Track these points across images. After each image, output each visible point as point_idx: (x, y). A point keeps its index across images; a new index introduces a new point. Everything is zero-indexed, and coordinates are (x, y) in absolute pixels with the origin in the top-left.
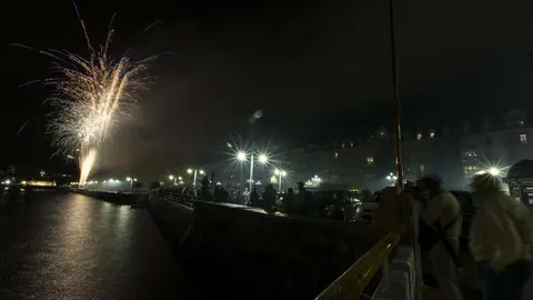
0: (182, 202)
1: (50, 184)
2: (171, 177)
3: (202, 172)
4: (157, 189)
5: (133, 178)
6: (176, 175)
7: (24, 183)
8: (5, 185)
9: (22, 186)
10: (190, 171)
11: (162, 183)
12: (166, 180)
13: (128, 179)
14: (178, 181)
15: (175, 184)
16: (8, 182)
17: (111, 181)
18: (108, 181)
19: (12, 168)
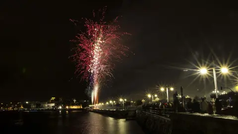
1: (79, 107)
2: (149, 96)
3: (172, 89)
4: (141, 106)
5: (123, 99)
6: (153, 94)
7: (67, 107)
8: (59, 110)
9: (67, 110)
10: (162, 89)
11: (143, 101)
12: (146, 98)
13: (121, 100)
14: (155, 98)
15: (153, 100)
16: (60, 107)
17: (111, 102)
18: (109, 102)
19: (61, 99)
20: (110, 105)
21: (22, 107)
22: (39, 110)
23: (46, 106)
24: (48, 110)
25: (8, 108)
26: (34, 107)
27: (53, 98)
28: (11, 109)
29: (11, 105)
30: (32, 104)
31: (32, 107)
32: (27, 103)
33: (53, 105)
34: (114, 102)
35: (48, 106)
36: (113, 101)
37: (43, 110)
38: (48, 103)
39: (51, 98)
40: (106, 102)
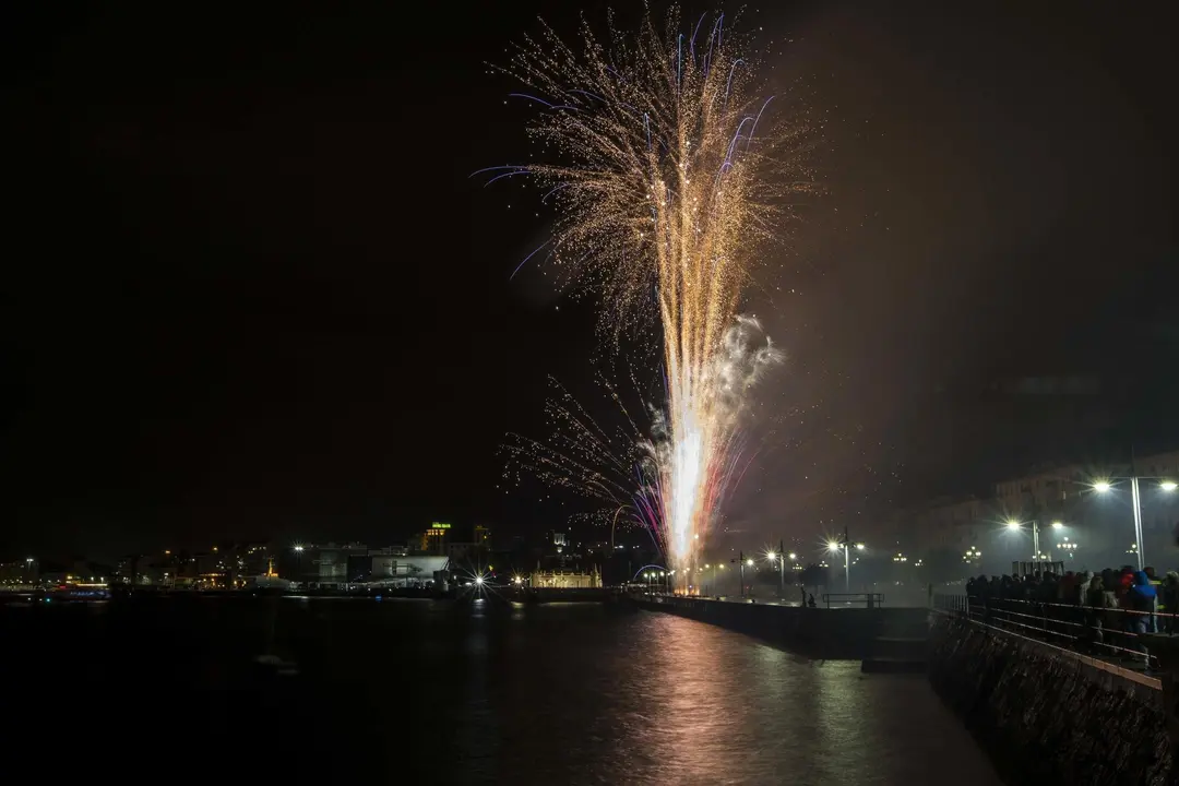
0: (1086, 644)
1: (584, 582)
2: (1013, 529)
4: (958, 584)
6: (1036, 514)
7: (518, 580)
8: (475, 593)
9: (515, 594)
10: (1102, 487)
11: (973, 554)
13: (833, 546)
14: (1047, 543)
15: (1040, 556)
16: (480, 581)
17: (771, 556)
18: (760, 559)
19: (483, 533)
20: (768, 575)
21: (272, 574)
22: (363, 591)
23: (402, 570)
24: (412, 591)
25: (196, 574)
26: (334, 573)
27: (440, 527)
28: (211, 581)
29: (218, 556)
30: (326, 560)
31: (323, 573)
32: (299, 548)
34: (793, 556)
35: (414, 571)
37: (382, 591)
38: (412, 554)
39: (432, 528)
40: (742, 558)
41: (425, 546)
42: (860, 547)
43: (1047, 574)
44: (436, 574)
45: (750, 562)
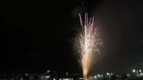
2: (134, 71)
11: (128, 75)
13: (108, 74)
15: (138, 75)
17: (99, 75)
19: (55, 72)
20: (98, 78)
21: (22, 79)
23: (42, 78)
25: (10, 79)
26: (32, 78)
27: (49, 71)
29: (14, 76)
30: (31, 76)
31: (30, 78)
32: (26, 75)
33: (48, 77)
34: (102, 75)
35: (44, 78)
36: (100, 75)
38: (44, 75)
39: (47, 71)
40: (94, 76)
41: (46, 74)
42: (112, 74)
43: (139, 78)
44: (48, 79)
45: (95, 77)
